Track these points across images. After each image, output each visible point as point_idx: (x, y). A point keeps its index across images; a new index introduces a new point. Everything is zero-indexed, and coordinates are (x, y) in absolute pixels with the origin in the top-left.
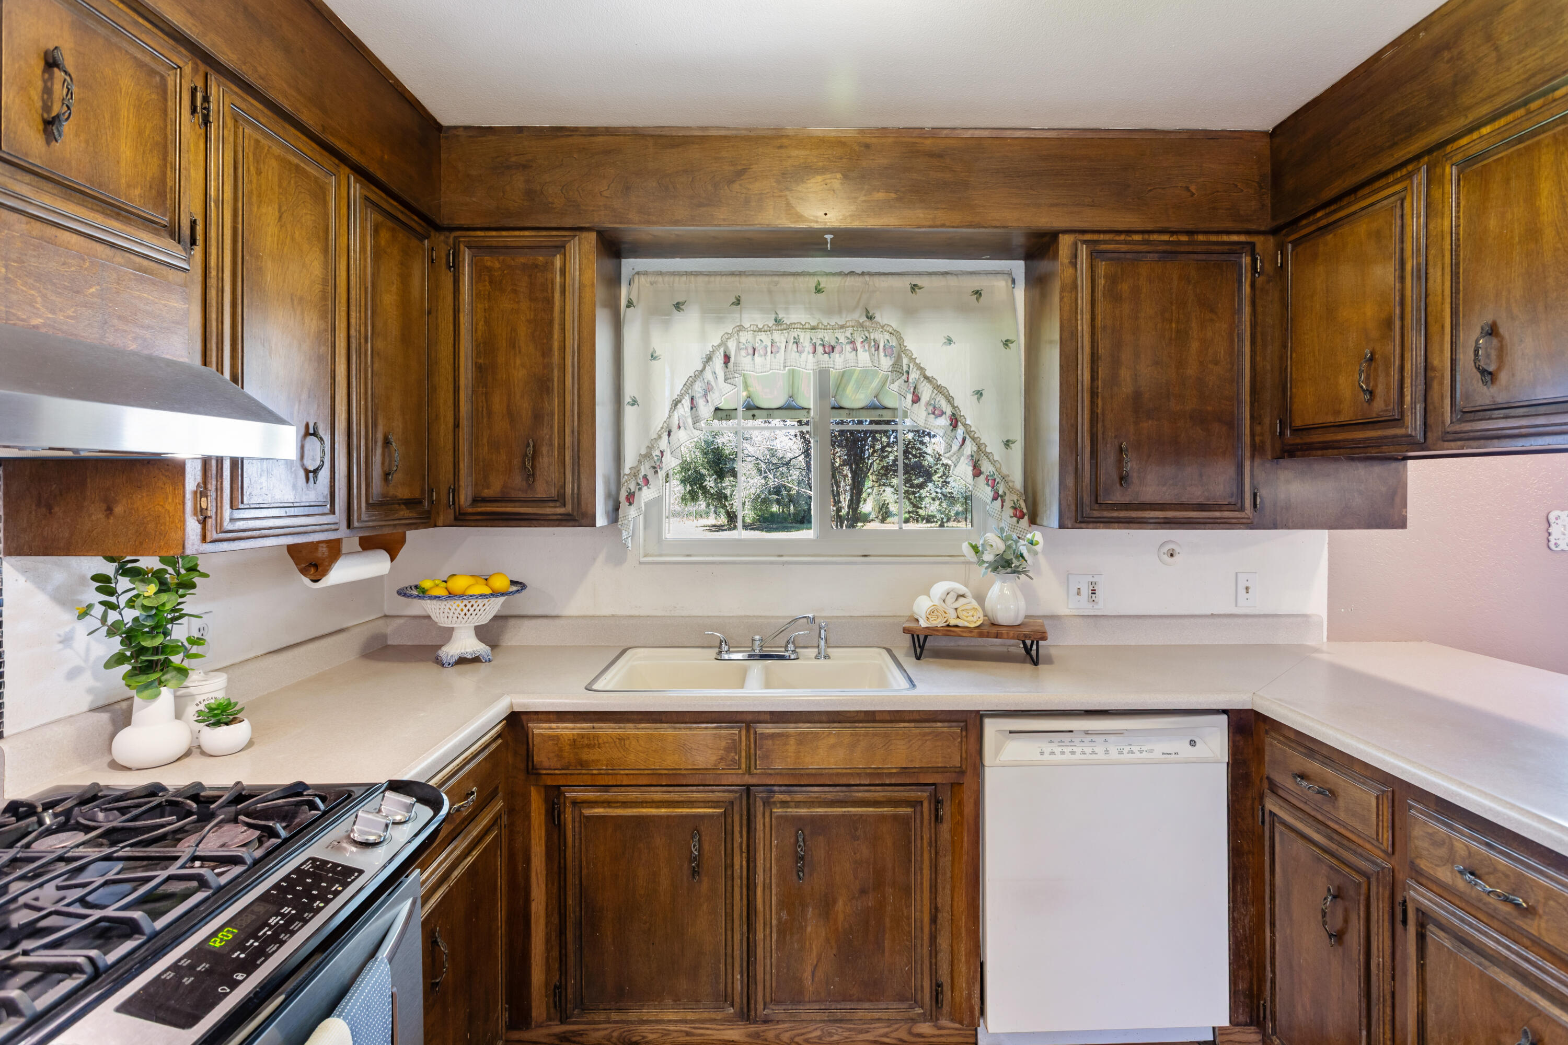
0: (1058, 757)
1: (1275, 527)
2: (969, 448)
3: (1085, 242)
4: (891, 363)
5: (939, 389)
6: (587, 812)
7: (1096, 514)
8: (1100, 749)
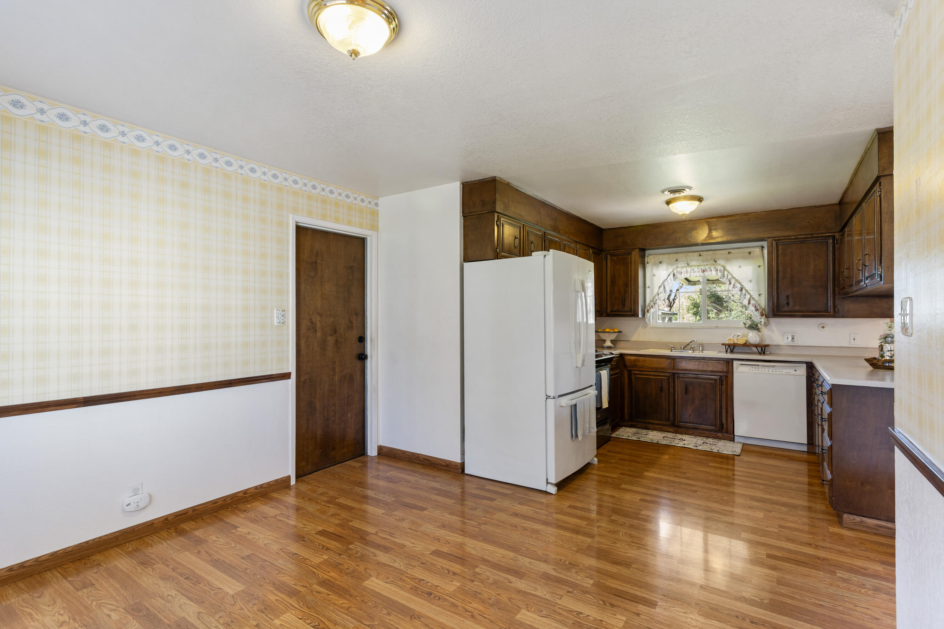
0: (754, 371)
1: (843, 317)
2: (748, 296)
3: (775, 240)
4: (721, 274)
5: (736, 280)
6: (637, 376)
7: (779, 313)
8: (767, 370)
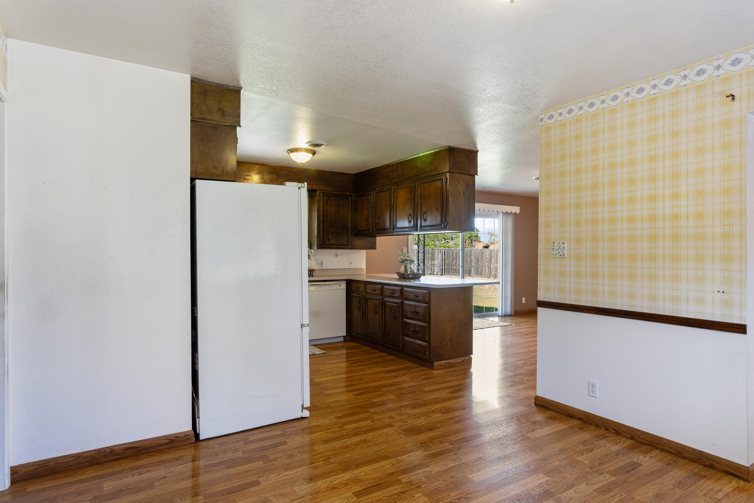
3: (322, 192)
7: (324, 246)
8: (325, 288)
